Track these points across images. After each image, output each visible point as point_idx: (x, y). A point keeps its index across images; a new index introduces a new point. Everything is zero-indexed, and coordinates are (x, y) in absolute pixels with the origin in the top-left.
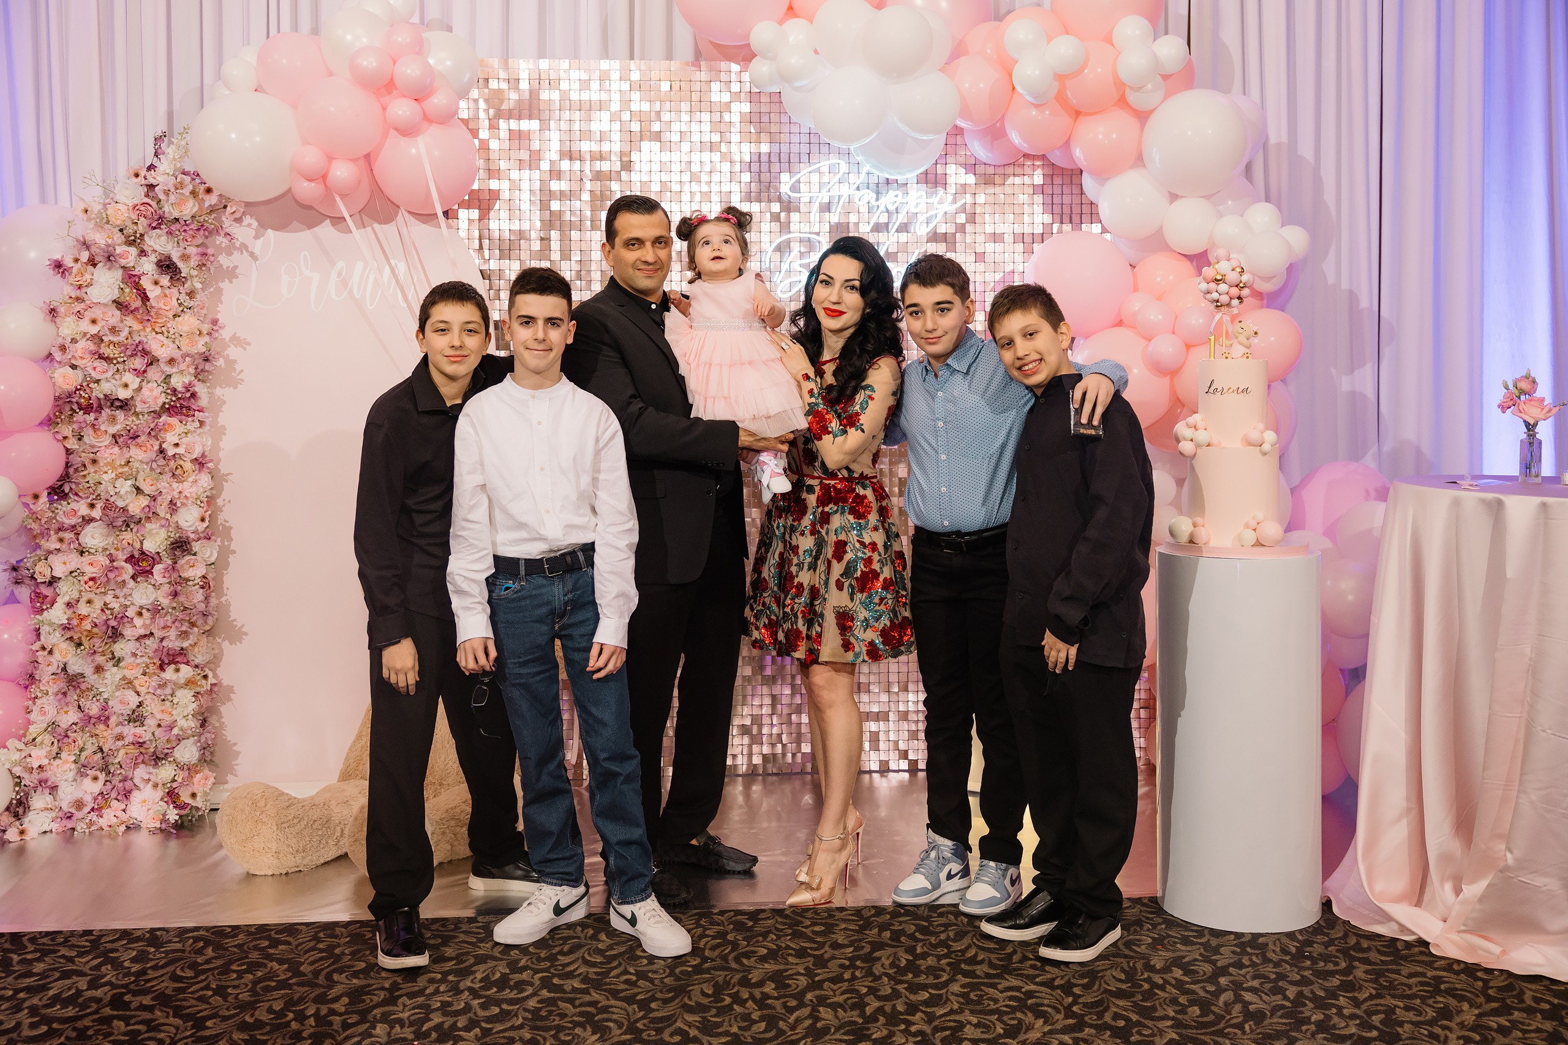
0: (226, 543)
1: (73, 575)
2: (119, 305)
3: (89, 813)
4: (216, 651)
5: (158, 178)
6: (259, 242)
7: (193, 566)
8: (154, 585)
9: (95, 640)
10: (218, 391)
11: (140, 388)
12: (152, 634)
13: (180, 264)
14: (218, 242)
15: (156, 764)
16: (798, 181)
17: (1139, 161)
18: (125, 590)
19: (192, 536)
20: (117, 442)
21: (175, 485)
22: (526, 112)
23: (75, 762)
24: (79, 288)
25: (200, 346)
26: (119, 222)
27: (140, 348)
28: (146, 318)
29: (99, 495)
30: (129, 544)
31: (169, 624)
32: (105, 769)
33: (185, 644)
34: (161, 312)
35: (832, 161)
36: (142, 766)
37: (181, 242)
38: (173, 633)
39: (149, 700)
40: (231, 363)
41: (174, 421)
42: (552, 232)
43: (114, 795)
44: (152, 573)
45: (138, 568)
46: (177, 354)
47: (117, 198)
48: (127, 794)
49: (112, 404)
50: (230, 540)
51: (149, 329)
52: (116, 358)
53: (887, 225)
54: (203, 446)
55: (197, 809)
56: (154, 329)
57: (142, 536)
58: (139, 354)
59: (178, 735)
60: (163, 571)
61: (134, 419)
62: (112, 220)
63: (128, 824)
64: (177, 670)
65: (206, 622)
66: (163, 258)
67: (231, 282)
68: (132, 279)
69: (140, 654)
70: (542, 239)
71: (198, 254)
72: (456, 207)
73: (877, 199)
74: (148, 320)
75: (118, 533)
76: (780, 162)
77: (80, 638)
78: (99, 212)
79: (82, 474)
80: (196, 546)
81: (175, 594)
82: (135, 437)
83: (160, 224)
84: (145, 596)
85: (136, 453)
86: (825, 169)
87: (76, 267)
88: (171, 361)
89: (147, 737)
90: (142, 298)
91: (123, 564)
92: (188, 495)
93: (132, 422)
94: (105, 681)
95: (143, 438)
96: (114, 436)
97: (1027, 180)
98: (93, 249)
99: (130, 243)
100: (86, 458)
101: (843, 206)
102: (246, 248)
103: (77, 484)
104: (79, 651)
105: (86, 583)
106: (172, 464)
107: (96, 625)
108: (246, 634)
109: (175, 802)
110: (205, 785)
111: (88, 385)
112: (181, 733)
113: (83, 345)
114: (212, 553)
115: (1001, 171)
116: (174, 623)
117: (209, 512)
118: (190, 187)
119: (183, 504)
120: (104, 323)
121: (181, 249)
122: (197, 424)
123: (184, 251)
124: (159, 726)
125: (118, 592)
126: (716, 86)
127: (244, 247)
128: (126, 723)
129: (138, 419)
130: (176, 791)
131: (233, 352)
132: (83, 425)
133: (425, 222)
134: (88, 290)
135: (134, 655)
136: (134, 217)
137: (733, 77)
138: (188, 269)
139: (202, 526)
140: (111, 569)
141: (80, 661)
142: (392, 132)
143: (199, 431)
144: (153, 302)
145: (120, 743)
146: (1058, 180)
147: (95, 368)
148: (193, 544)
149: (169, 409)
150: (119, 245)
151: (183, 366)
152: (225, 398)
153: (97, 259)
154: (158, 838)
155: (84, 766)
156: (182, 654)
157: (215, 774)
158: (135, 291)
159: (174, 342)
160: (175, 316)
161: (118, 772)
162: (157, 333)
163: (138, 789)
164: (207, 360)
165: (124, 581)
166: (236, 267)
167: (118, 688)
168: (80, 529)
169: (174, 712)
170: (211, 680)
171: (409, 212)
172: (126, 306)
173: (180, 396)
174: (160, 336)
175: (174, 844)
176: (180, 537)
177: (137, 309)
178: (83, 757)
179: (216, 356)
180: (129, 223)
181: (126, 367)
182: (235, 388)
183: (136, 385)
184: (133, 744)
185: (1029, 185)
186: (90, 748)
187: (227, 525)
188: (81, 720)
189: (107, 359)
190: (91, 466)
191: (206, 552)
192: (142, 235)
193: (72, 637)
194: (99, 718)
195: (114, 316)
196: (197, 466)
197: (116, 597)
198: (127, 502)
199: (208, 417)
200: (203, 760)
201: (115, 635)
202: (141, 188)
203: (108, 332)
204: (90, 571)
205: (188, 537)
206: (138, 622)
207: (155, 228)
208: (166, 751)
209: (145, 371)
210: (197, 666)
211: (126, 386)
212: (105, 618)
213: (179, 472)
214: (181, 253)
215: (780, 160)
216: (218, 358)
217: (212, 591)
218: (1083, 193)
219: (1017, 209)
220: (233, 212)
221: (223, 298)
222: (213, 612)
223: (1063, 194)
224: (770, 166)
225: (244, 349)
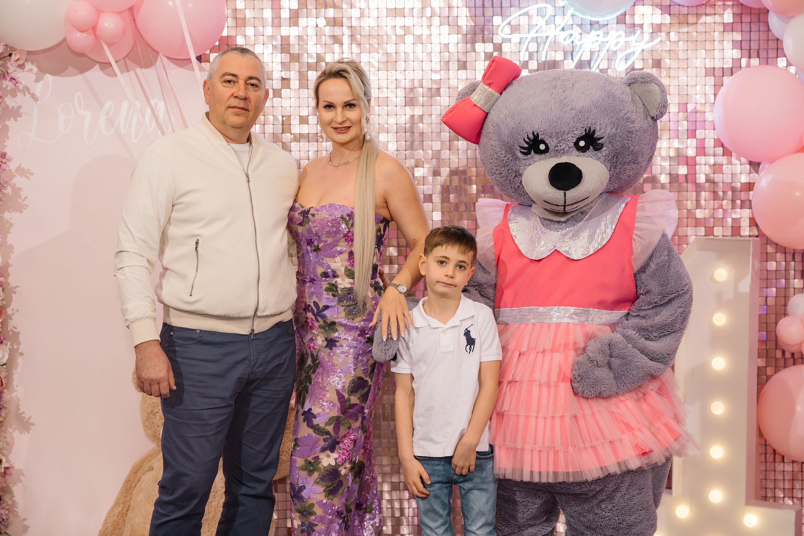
0: (15, 347)
6: (40, 85)
10: (7, 216)
14: (4, 86)
40: (17, 191)
42: (292, 73)
50: (19, 344)
53: (589, 62)
67: (16, 120)
70: (283, 79)
72: (208, 52)
76: (493, 7)
97: (717, 18)
101: (550, 46)
102: (28, 90)
108: (33, 424)
114: (4, 355)
115: (694, 10)
131: (18, 181)
133: (181, 66)
146: (746, 19)
152: (12, 221)
166: (20, 107)
170: (5, 464)
171: (168, 58)
179: (5, 185)
182: (21, 212)
185: (719, 24)
215: (493, 4)
216: (7, 187)
217: (4, 387)
218: (769, 30)
219: (708, 46)
220: (18, 59)
221: (9, 134)
222: (6, 406)
223: (750, 31)
224: (483, 10)
225: (28, 178)
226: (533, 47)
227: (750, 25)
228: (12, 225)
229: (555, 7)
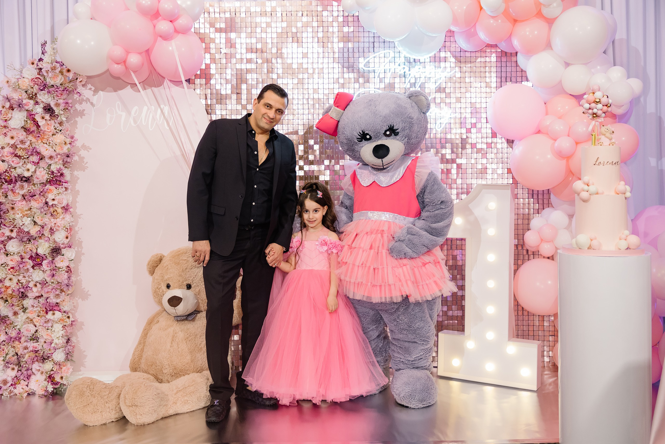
0: (80, 249)
1: (3, 266)
2: (26, 129)
3: (10, 386)
4: (75, 304)
5: (44, 65)
6: (96, 97)
7: (62, 261)
8: (43, 271)
9: (13, 299)
10: (76, 173)
11: (35, 171)
12: (42, 296)
13: (55, 108)
14: (75, 98)
15: (43, 362)
16: (368, 62)
17: (548, 46)
18: (28, 273)
19: (62, 246)
20: (24, 199)
21: (52, 220)
22: (229, 29)
23: (4, 360)
24: (6, 121)
25: (65, 149)
26: (25, 88)
27: (35, 151)
28: (38, 135)
29: (15, 225)
30: (30, 250)
31: (50, 290)
32: (19, 364)
33: (58, 301)
34: (46, 133)
35: (385, 51)
36: (36, 363)
37: (55, 97)
38: (52, 296)
39: (41, 329)
40: (82, 159)
41: (52, 188)
42: (243, 90)
43: (22, 377)
44: (42, 265)
45: (35, 262)
46: (54, 154)
47: (24, 75)
48: (29, 377)
49: (22, 180)
50: (82, 248)
51: (40, 142)
52: (23, 156)
54: (68, 201)
55: (64, 385)
56: (42, 141)
57: (37, 246)
58: (34, 154)
59: (54, 347)
60: (47, 264)
61: (33, 187)
62: (21, 86)
63: (29, 392)
64: (54, 314)
65: (68, 289)
66: (46, 105)
67: (82, 118)
68: (31, 116)
69: (35, 306)
71: (63, 103)
72: (194, 78)
73: (409, 70)
74: (39, 136)
75: (25, 245)
77: (6, 298)
78: (15, 83)
79: (7, 214)
80: (63, 251)
81: (53, 276)
82: (32, 196)
83: (44, 88)
84: (38, 276)
85: (34, 204)
86: (382, 55)
87: (4, 110)
88: (51, 157)
89: (39, 348)
90: (37, 126)
91: (28, 260)
92: (59, 225)
93: (32, 188)
94: (18, 320)
95: (37, 196)
96: (23, 196)
97: (488, 59)
98: (12, 101)
99: (31, 98)
100: (8, 206)
102: (89, 100)
103: (5, 220)
104: (5, 304)
105: (9, 270)
106: (52, 210)
107: (14, 291)
108: (90, 295)
109: (52, 381)
110: (67, 372)
111: (10, 170)
112: (55, 346)
113: (8, 150)
114: (72, 254)
115: (474, 55)
116: (52, 290)
117: (70, 234)
118: (59, 69)
119: (57, 230)
120: (17, 138)
121: (55, 100)
122: (64, 189)
123: (57, 102)
124: (45, 342)
125: (25, 274)
126: (325, 13)
127: (88, 100)
128: (29, 341)
129: (35, 187)
130: (53, 376)
131: (83, 153)
132: (7, 190)
133: (177, 86)
134: (9, 122)
135: (33, 306)
136: (32, 84)
137: (335, 9)
138: (58, 111)
139: (66, 241)
140: (22, 263)
141: (6, 310)
142: (159, 39)
143: (65, 193)
144: (42, 128)
145: (26, 351)
146: (504, 59)
147: (13, 161)
148: (63, 250)
149: (50, 182)
150: (25, 99)
151: (56, 160)
152: (79, 176)
153: (14, 106)
154: (44, 399)
155: (7, 363)
156: (57, 306)
157: (73, 367)
158: (32, 122)
159: (52, 148)
160: (53, 135)
161: (24, 366)
162: (44, 143)
163: (35, 375)
164: (68, 156)
165: (28, 269)
166: (84, 110)
167: (25, 323)
168: (6, 242)
169: (52, 336)
170: (71, 319)
171: (170, 81)
172: (29, 130)
173: (55, 175)
174: (45, 145)
175: (51, 403)
176: (56, 247)
177: (33, 131)
178: (7, 358)
179: (73, 155)
180: (29, 88)
181: (29, 161)
182: (84, 171)
183: (33, 170)
184: (32, 351)
185: (489, 62)
186: (11, 353)
187: (80, 240)
188: (6, 339)
189: (19, 157)
190: (11, 211)
191: (68, 254)
192: (36, 94)
193: (2, 297)
194: (16, 338)
195: (22, 135)
196: (64, 211)
197: (24, 277)
198: (29, 229)
199: (70, 186)
200: (67, 359)
201: (23, 296)
202: (36, 70)
203: (19, 143)
204: (11, 264)
205: (59, 247)
206: (35, 289)
207: (42, 90)
208: (49, 355)
209: (38, 163)
210: (65, 312)
211: (28, 170)
212: (18, 287)
213: (55, 213)
214: (55, 103)
215: (359, 51)
216: (75, 156)
217: (72, 273)
218: (517, 65)
219: (483, 75)
220: (81, 81)
221: (78, 126)
222: (72, 284)
223: (507, 66)
224: (353, 54)
225: (88, 151)
226: (382, 76)
227: (506, 63)
228: (78, 178)
229: (394, 52)
